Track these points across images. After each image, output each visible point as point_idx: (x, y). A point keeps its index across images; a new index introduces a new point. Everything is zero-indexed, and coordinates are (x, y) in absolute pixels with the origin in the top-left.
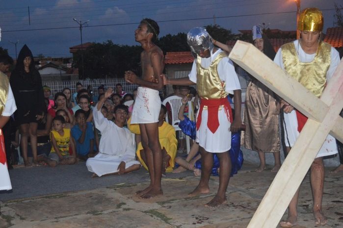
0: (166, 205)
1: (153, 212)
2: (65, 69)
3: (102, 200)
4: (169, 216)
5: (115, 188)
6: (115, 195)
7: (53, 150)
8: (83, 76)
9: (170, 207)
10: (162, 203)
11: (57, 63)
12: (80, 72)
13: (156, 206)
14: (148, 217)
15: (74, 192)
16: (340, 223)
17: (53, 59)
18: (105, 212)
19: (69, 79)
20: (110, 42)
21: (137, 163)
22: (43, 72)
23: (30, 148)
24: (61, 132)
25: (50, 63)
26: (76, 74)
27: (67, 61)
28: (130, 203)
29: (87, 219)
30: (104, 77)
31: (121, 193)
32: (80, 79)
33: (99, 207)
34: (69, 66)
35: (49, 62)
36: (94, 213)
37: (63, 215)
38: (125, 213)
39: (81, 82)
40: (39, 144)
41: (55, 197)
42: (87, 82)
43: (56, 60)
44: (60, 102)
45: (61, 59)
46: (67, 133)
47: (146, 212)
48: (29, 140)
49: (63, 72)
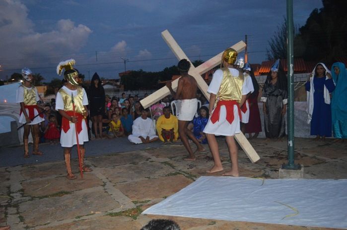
0: (173, 159)
1: (166, 163)
2: (116, 85)
3: (138, 157)
4: (175, 165)
5: (145, 150)
6: (145, 154)
7: (110, 130)
8: (126, 90)
9: (175, 160)
10: (171, 158)
11: (111, 82)
12: (125, 87)
13: (167, 160)
14: (163, 165)
15: (123, 152)
17: (109, 80)
18: (140, 163)
19: (118, 91)
20: (141, 70)
21: (157, 137)
22: (105, 87)
23: (98, 129)
24: (116, 122)
25: (108, 82)
26: (122, 88)
27: (117, 81)
28: (154, 158)
29: (130, 167)
30: (138, 90)
31: (148, 153)
32: (125, 91)
33: (137, 161)
34: (118, 83)
35: (107, 82)
36: (134, 163)
37: (117, 165)
38: (150, 163)
39: (125, 92)
40: (103, 127)
41: (112, 155)
42: (129, 92)
43: (111, 80)
44: (114, 104)
45: (114, 80)
46: (119, 122)
47: (162, 163)
48: (98, 125)
49: (115, 87)
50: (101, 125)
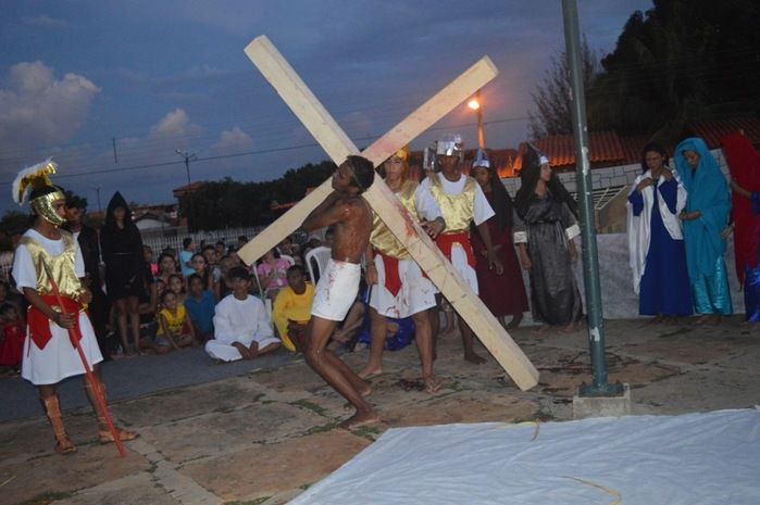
0: (318, 392)
1: (302, 403)
2: (168, 220)
3: (233, 393)
4: (324, 407)
5: (249, 375)
6: (250, 385)
7: (161, 331)
8: (194, 229)
9: (325, 394)
10: (314, 390)
11: (154, 212)
12: (190, 224)
13: (306, 395)
14: (296, 410)
15: (194, 385)
16: (544, 396)
17: (150, 208)
18: (241, 407)
19: (174, 233)
20: (229, 179)
21: (277, 340)
22: (142, 225)
23: (130, 331)
24: (174, 312)
25: (148, 214)
26: (184, 226)
27: (170, 208)
28: (272, 394)
29: (216, 419)
30: (223, 228)
31: (258, 381)
32: (190, 232)
33: (230, 403)
34: (174, 215)
35: (145, 212)
36: (224, 410)
37: (182, 416)
38: (265, 406)
39: (192, 236)
40: (142, 326)
41: (169, 393)
42: (201, 236)
43: (155, 208)
44: (166, 265)
45: (162, 207)
46: (181, 311)
47: (292, 404)
48: (129, 321)
49: (166, 225)
50: (135, 319)
